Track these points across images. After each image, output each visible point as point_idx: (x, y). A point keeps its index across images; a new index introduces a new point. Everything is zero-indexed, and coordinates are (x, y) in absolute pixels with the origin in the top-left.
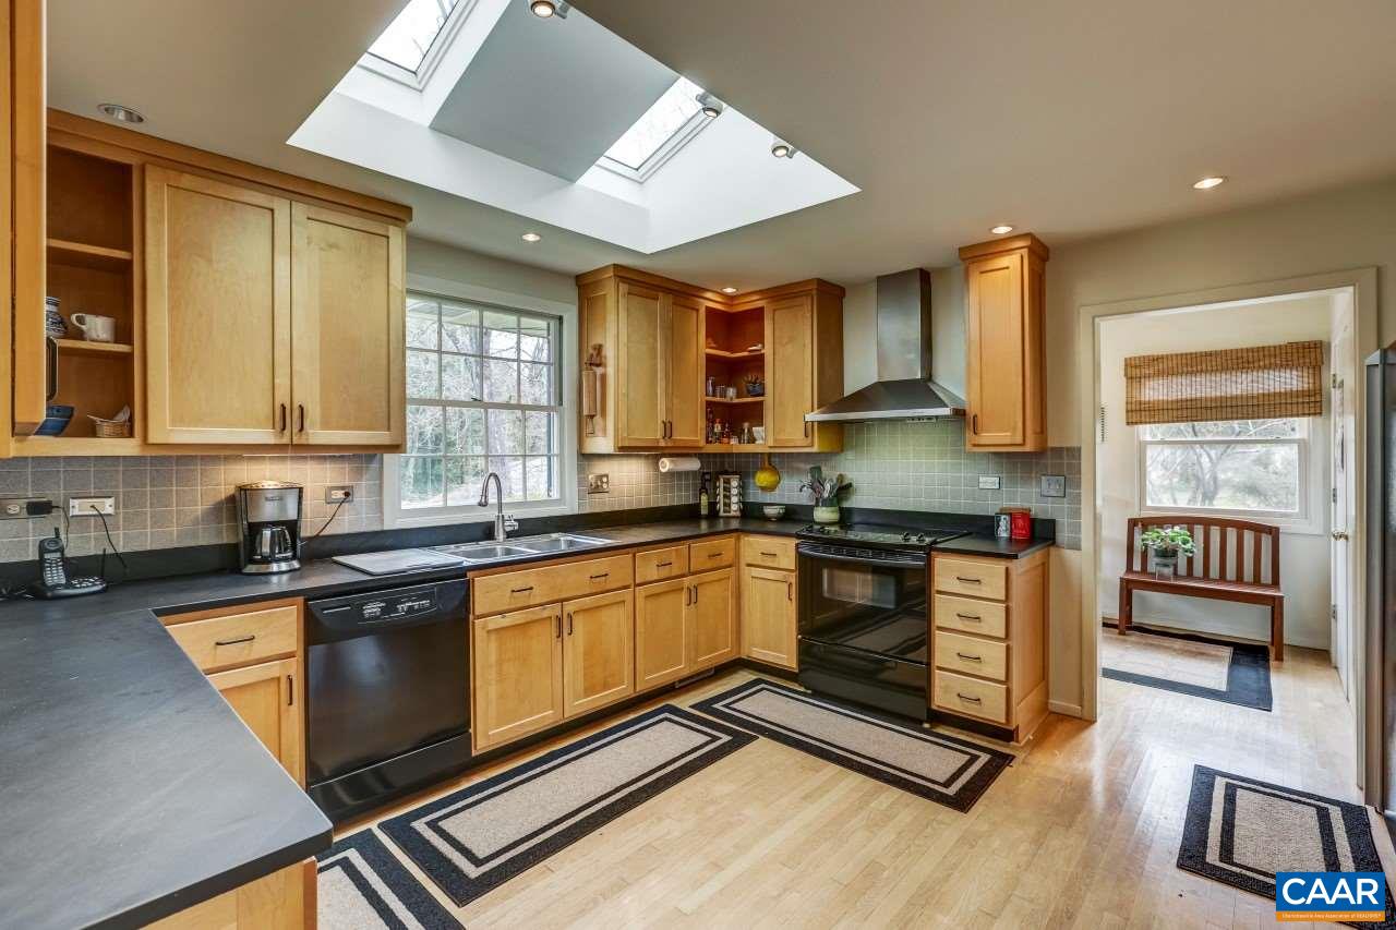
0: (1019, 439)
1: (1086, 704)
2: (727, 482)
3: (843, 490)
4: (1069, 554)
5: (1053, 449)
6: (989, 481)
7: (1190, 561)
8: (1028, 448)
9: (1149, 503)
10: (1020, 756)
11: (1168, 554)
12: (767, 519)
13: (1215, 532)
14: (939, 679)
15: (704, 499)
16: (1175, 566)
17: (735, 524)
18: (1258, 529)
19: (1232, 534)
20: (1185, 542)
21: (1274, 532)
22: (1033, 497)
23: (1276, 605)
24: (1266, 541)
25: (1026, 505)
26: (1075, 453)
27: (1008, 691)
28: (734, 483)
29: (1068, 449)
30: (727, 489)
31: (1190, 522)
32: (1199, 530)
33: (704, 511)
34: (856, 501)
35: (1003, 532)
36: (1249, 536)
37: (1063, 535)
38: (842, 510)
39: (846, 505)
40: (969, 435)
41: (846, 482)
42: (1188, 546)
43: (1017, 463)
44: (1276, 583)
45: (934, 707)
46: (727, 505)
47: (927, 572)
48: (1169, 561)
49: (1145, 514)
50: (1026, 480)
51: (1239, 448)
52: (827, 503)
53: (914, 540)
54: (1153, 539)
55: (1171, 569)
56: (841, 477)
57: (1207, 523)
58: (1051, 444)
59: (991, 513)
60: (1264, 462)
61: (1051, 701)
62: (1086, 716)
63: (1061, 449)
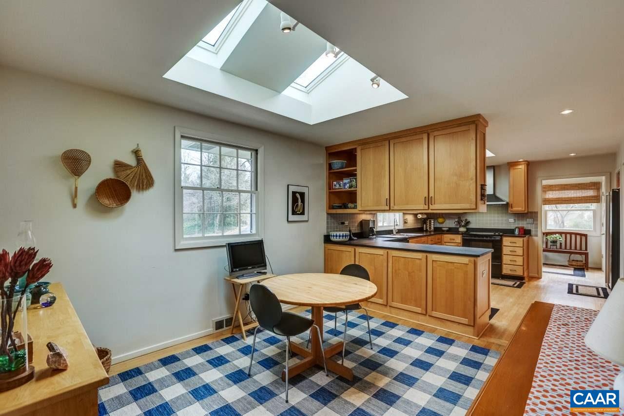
0: (524, 209)
1: (539, 274)
2: (430, 221)
3: (468, 223)
4: (535, 238)
5: (530, 212)
6: (512, 220)
7: (561, 244)
8: (526, 212)
9: (548, 228)
10: (526, 283)
11: (554, 242)
12: (444, 231)
13: (568, 236)
14: (504, 266)
15: (425, 227)
16: (556, 246)
17: (432, 233)
18: (581, 235)
19: (573, 236)
20: (560, 239)
21: (586, 236)
22: (525, 224)
23: (586, 255)
24: (584, 239)
25: (522, 226)
26: (536, 213)
27: (523, 268)
28: (433, 222)
29: (535, 212)
30: (430, 223)
31: (561, 233)
32: (563, 235)
33: (425, 229)
34: (471, 226)
35: (517, 232)
36: (578, 237)
37: (533, 233)
38: (467, 229)
39: (468, 227)
40: (510, 209)
41: (468, 221)
42: (561, 240)
43: (520, 216)
44: (586, 249)
45: (503, 274)
46: (430, 228)
47: (501, 241)
48: (555, 244)
49: (547, 231)
50: (522, 220)
51: (571, 212)
52: (463, 226)
53: (497, 234)
54: (550, 238)
55: (555, 247)
56: (466, 220)
57: (566, 233)
58: (530, 211)
59: (514, 228)
60: (582, 216)
61: (530, 274)
62: (539, 276)
63: (533, 212)
